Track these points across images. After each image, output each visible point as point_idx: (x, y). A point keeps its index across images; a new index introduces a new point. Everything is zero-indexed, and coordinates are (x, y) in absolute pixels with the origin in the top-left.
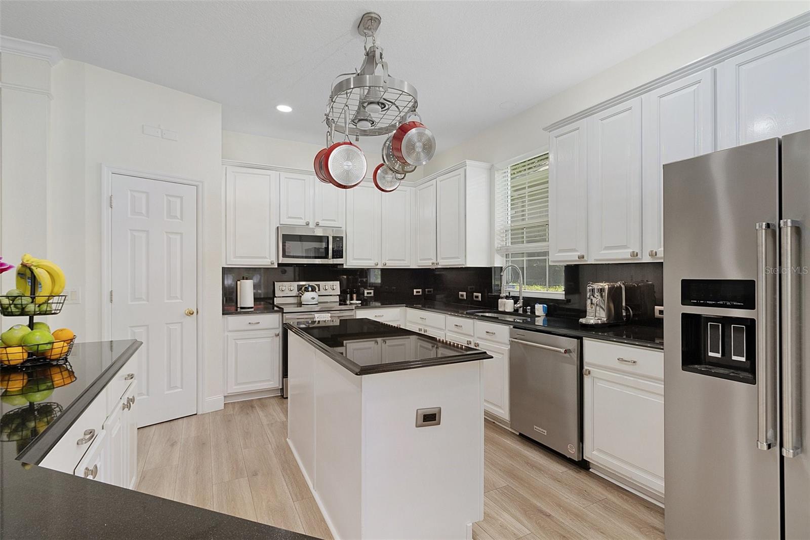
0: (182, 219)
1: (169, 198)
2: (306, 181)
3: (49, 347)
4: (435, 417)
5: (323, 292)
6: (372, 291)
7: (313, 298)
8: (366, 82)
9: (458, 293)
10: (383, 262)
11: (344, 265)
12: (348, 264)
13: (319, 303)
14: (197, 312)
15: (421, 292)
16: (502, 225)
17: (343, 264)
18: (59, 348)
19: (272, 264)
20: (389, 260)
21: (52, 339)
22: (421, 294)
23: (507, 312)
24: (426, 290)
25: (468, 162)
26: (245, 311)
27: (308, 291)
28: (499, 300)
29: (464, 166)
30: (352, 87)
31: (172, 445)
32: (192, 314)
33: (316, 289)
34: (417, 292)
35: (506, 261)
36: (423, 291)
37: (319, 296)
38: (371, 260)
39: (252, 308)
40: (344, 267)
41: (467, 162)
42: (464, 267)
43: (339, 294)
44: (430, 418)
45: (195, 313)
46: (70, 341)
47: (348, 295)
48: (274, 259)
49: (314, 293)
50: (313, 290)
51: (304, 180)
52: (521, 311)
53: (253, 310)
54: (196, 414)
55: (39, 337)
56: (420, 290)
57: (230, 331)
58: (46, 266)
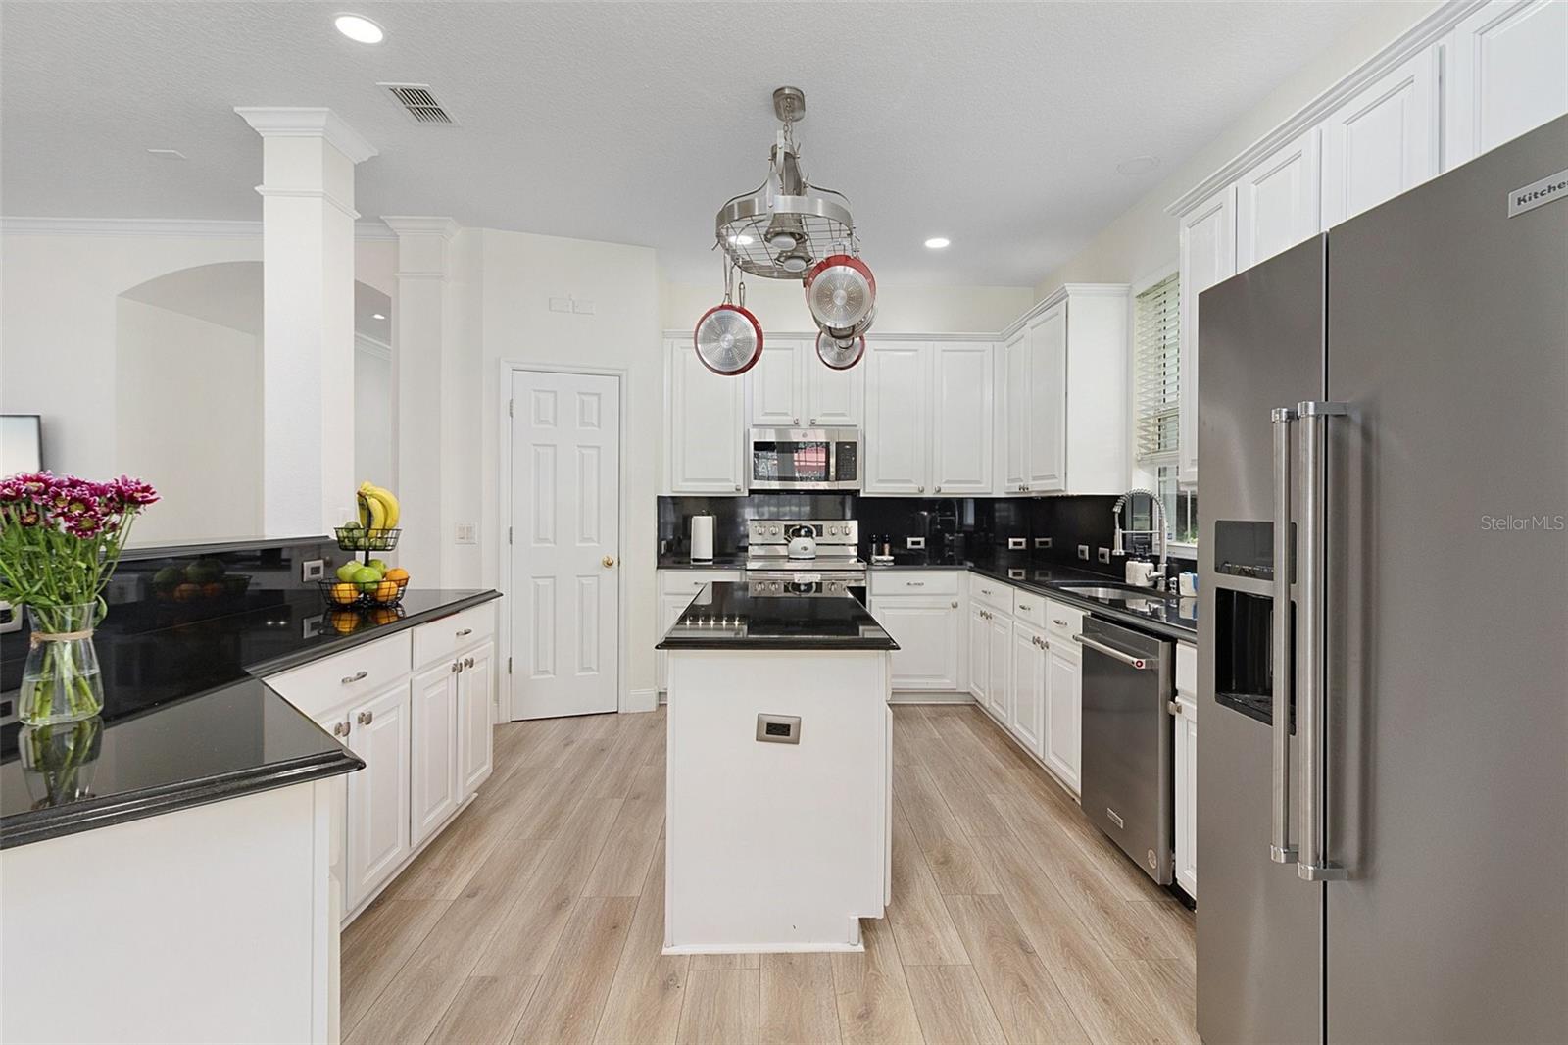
0: (599, 427)
1: (583, 397)
2: (795, 351)
3: (375, 587)
4: (789, 730)
5: (826, 538)
6: (922, 540)
7: (805, 549)
8: (754, 209)
9: (1077, 547)
10: (936, 485)
11: (862, 491)
12: (867, 491)
13: (818, 557)
14: (619, 562)
15: (1024, 544)
16: (1150, 408)
17: (859, 491)
18: (388, 589)
19: (737, 490)
20: (947, 482)
21: (380, 578)
22: (1024, 546)
23: (1137, 587)
24: (1037, 540)
25: (1070, 288)
26: (699, 564)
27: (800, 536)
28: (1128, 562)
29: (1063, 299)
30: (736, 218)
31: (567, 745)
32: (611, 564)
33: (812, 533)
34: (1015, 544)
35: (1160, 483)
36: (1030, 543)
37: (818, 545)
38: (910, 482)
39: (709, 560)
40: (862, 495)
41: (1067, 288)
42: (1060, 494)
43: (857, 542)
44: (778, 731)
45: (616, 562)
46: (403, 583)
47: (874, 545)
48: (740, 483)
49: (810, 539)
50: (809, 533)
51: (792, 349)
52: (1162, 588)
53: (711, 563)
54: (617, 712)
55: (370, 575)
56: (1023, 540)
57: (667, 594)
58: (381, 496)
